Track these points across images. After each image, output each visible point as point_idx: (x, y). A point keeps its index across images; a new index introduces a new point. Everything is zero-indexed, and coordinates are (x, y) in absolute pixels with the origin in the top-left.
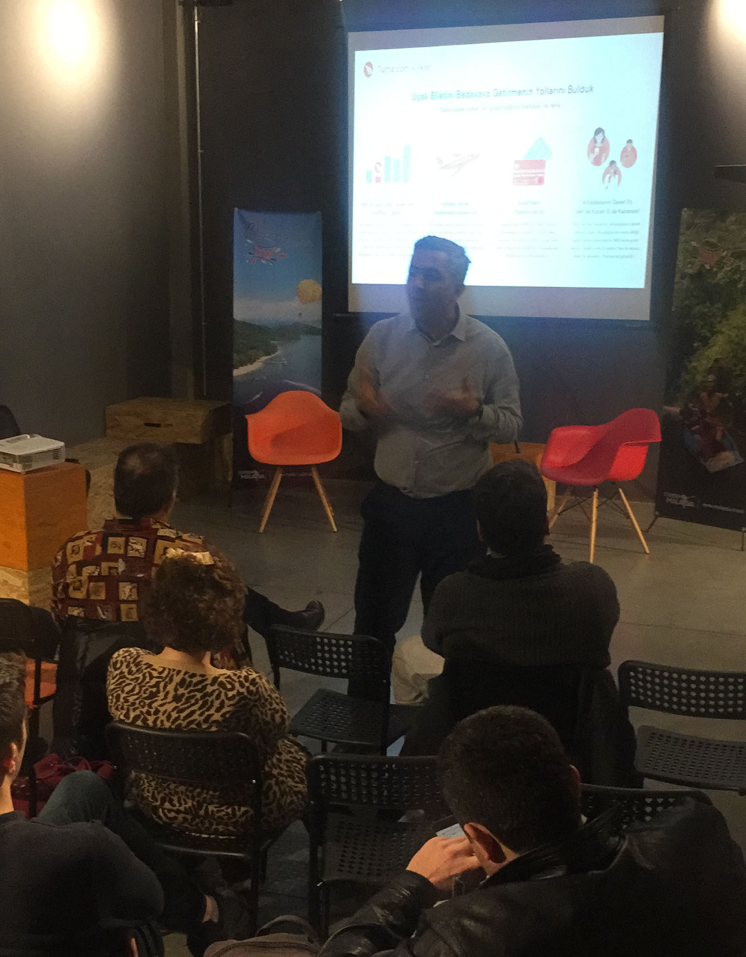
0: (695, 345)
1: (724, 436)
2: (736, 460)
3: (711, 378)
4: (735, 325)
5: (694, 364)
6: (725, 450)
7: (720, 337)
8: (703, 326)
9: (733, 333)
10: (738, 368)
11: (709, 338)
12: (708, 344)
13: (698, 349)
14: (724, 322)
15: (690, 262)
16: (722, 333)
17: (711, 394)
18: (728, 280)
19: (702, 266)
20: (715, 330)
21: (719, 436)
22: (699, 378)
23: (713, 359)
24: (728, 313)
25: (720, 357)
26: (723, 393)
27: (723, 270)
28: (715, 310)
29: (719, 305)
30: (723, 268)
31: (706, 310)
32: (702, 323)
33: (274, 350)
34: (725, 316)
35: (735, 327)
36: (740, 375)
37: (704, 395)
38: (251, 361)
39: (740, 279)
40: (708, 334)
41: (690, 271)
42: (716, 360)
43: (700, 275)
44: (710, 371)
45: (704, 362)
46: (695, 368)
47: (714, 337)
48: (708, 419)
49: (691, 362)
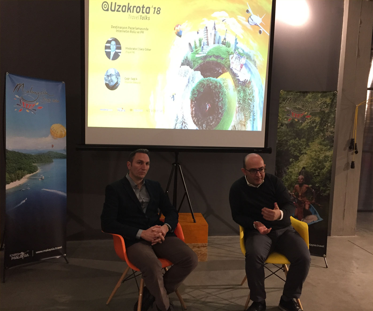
0: (291, 160)
1: (310, 207)
2: (318, 219)
3: (301, 177)
4: (314, 149)
5: (290, 170)
6: (311, 214)
7: (305, 156)
8: (294, 151)
9: (313, 154)
10: (316, 172)
11: (299, 157)
12: (298, 159)
13: (292, 162)
14: (307, 148)
15: (286, 118)
16: (306, 153)
17: (301, 185)
18: (309, 127)
19: (293, 120)
20: (302, 152)
21: (307, 207)
22: (293, 177)
23: (302, 167)
24: (310, 144)
25: (305, 166)
26: (308, 185)
27: (306, 122)
28: (301, 142)
29: (304, 140)
30: (305, 120)
31: (297, 142)
32: (294, 149)
33: (35, 169)
34: (308, 145)
35: (314, 151)
36: (318, 175)
37: (297, 186)
39: (316, 126)
40: (298, 154)
41: (286, 122)
42: (304, 168)
43: (292, 125)
44: (300, 174)
45: (297, 169)
46: (291, 172)
47: (302, 156)
48: (300, 199)
49: (288, 169)
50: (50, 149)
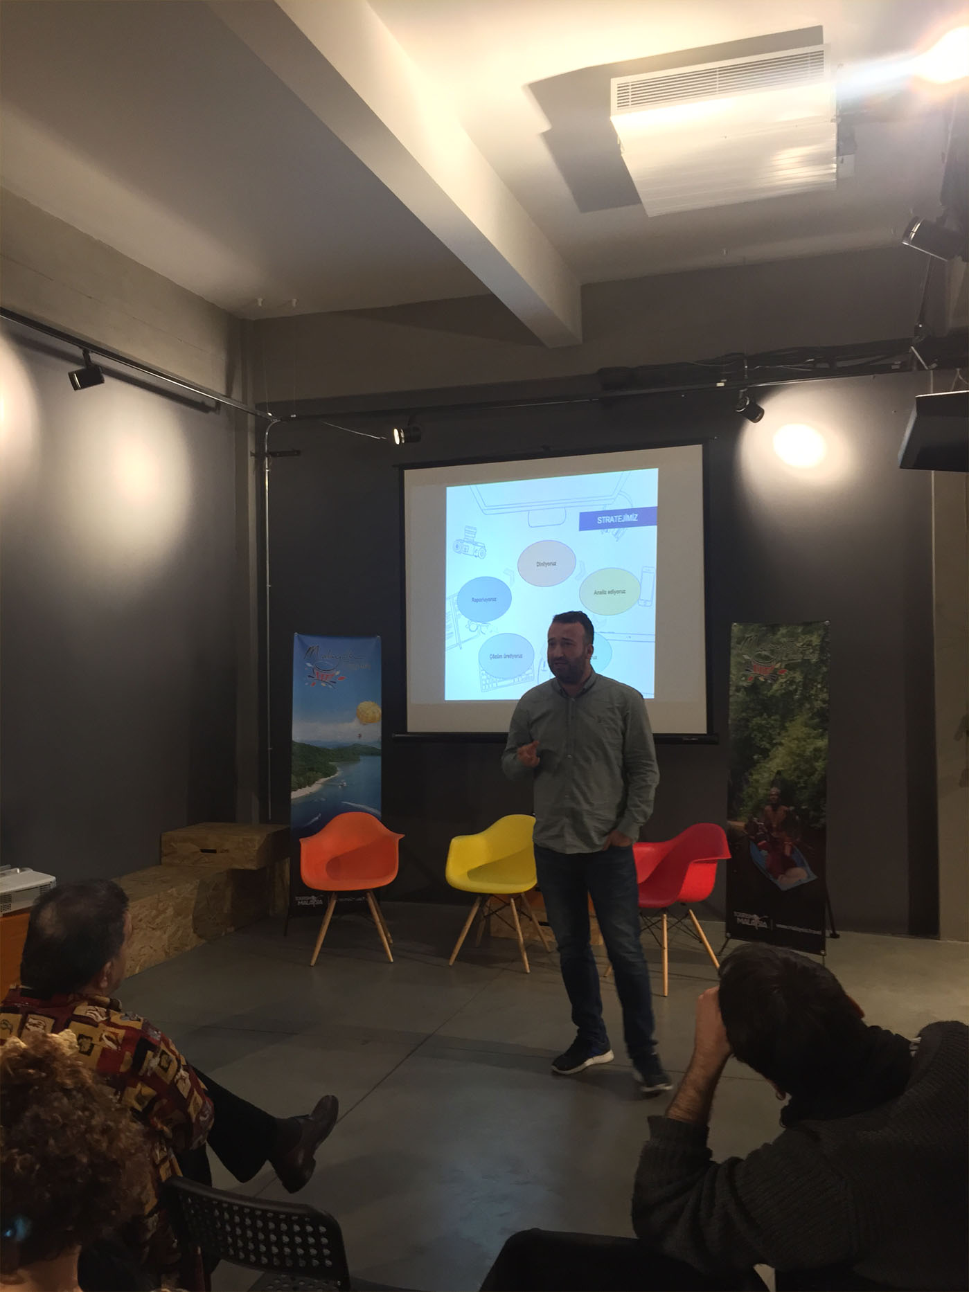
0: (755, 757)
1: (792, 851)
2: (809, 877)
3: (774, 790)
4: (795, 736)
5: (754, 777)
6: (795, 866)
7: (780, 748)
8: (761, 739)
9: (793, 745)
10: (801, 780)
11: (769, 751)
12: (768, 756)
13: (758, 762)
14: (784, 734)
15: (744, 675)
16: (781, 744)
17: (775, 807)
18: (783, 691)
19: (756, 678)
20: (774, 742)
21: (787, 852)
22: (762, 792)
23: (775, 771)
24: (787, 725)
25: (781, 769)
26: (788, 807)
27: (778, 682)
28: (772, 722)
29: (777, 717)
30: (777, 680)
31: (764, 722)
32: (761, 735)
33: (333, 771)
34: (784, 728)
35: (794, 739)
36: (805, 788)
37: (768, 808)
38: (310, 783)
39: (796, 690)
40: (768, 746)
41: (745, 684)
42: (779, 773)
43: (754, 689)
44: (773, 784)
45: (766, 775)
46: (757, 781)
47: (774, 749)
48: (774, 834)
49: (751, 774)
50: (357, 740)
